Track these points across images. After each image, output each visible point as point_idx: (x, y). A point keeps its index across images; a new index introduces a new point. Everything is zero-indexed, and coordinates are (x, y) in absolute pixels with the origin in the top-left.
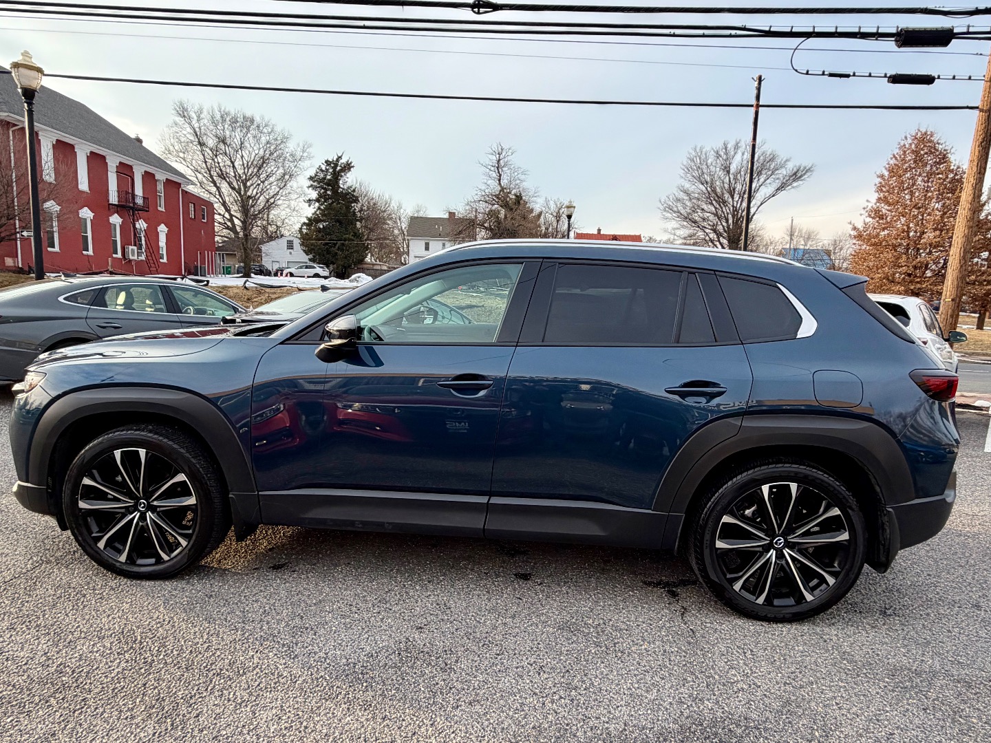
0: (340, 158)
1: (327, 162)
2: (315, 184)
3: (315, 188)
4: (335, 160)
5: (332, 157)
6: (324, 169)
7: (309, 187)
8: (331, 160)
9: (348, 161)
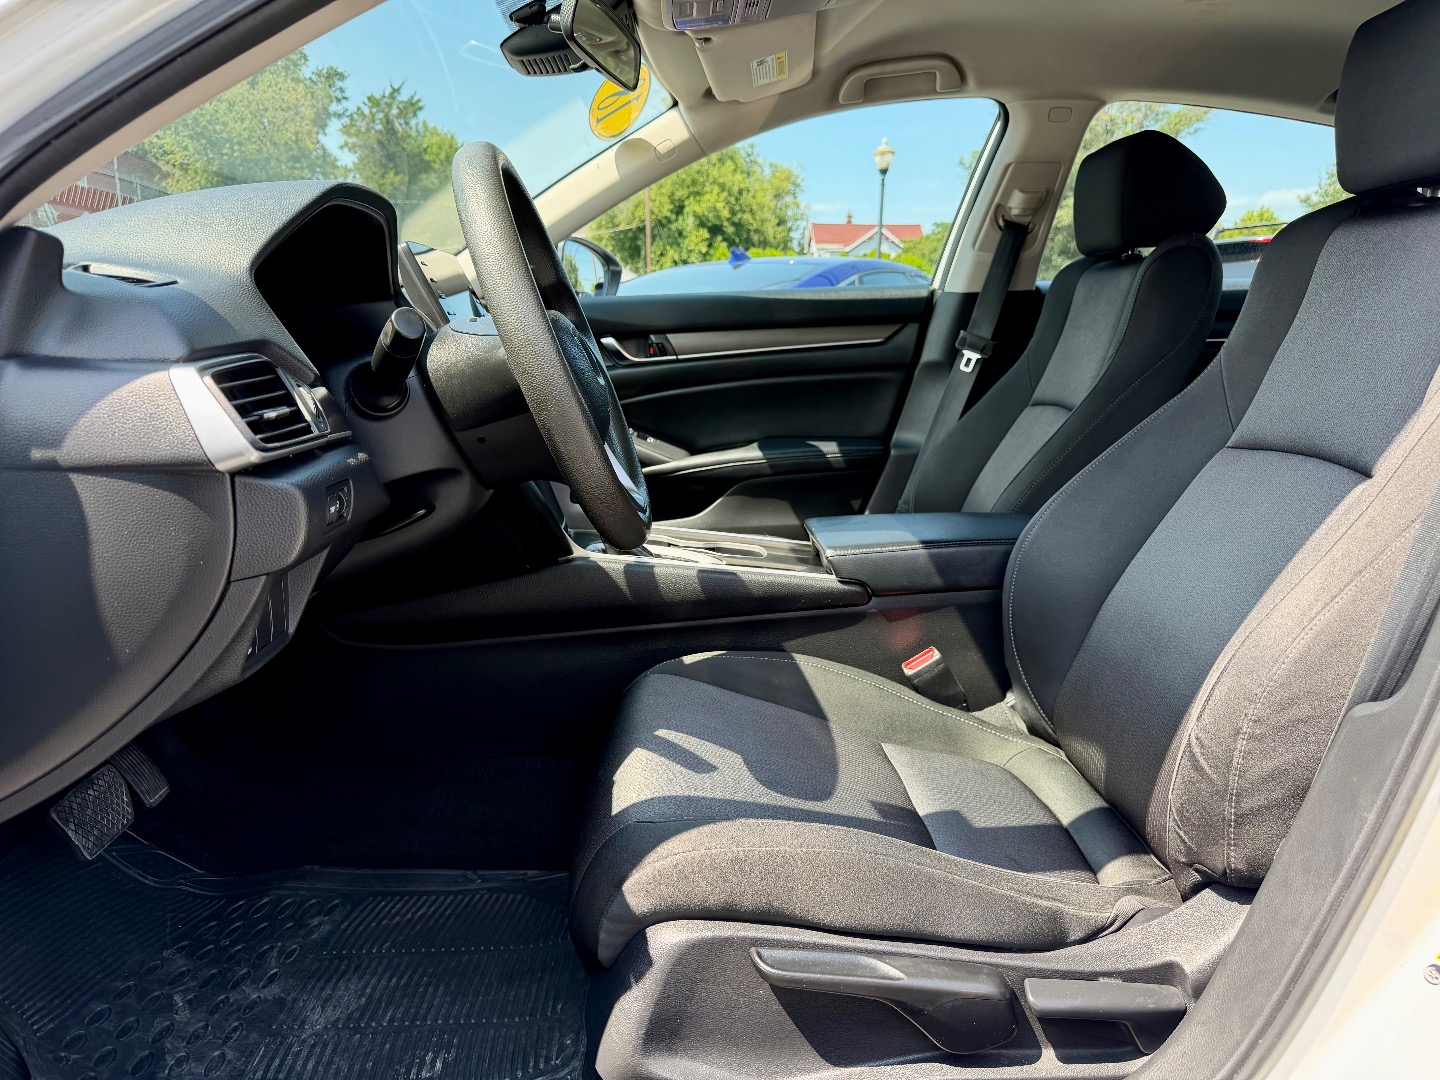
0: (396, 91)
1: (369, 99)
2: (353, 140)
3: (352, 148)
4: (387, 94)
5: (380, 90)
6: (366, 111)
7: (342, 147)
8: (378, 97)
9: (412, 97)
